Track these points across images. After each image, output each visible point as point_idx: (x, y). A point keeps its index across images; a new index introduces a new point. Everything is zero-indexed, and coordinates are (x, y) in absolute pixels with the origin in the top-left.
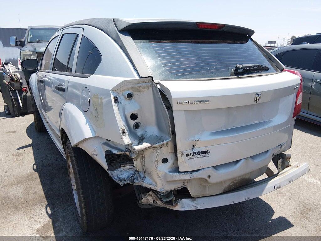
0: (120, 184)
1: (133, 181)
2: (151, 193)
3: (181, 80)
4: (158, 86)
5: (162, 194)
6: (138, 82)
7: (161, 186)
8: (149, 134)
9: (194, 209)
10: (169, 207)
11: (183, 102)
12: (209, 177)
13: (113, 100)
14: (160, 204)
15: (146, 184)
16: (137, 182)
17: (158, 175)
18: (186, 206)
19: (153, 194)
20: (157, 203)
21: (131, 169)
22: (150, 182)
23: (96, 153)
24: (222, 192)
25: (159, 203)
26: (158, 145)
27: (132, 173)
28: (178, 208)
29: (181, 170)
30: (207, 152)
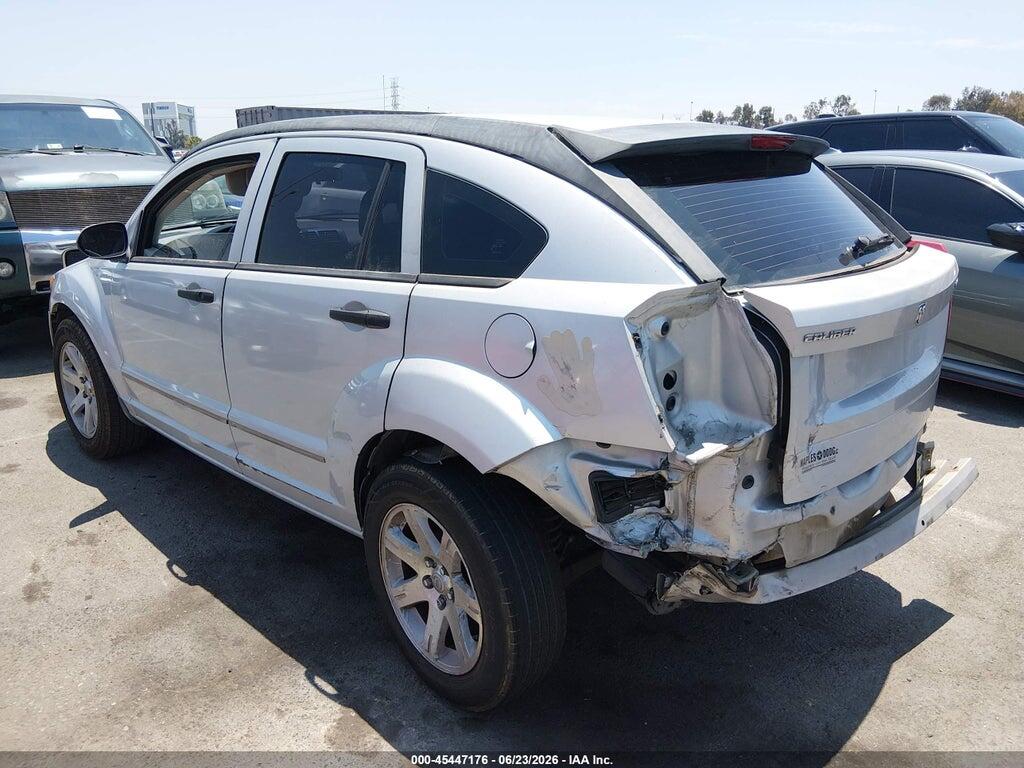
0: (637, 554)
1: (664, 543)
2: (698, 569)
3: (771, 283)
4: (742, 300)
5: (728, 569)
6: (693, 294)
7: (738, 546)
8: (701, 422)
9: (786, 596)
10: (741, 598)
11: (814, 335)
12: (833, 510)
13: (632, 343)
14: (722, 594)
15: (699, 546)
16: (675, 546)
17: (734, 520)
18: (771, 594)
19: (703, 572)
20: (710, 592)
21: (650, 513)
22: (708, 540)
23: (556, 484)
24: (834, 547)
25: (720, 591)
26: (743, 443)
27: (653, 525)
28: (757, 599)
29: (786, 502)
30: (830, 452)
